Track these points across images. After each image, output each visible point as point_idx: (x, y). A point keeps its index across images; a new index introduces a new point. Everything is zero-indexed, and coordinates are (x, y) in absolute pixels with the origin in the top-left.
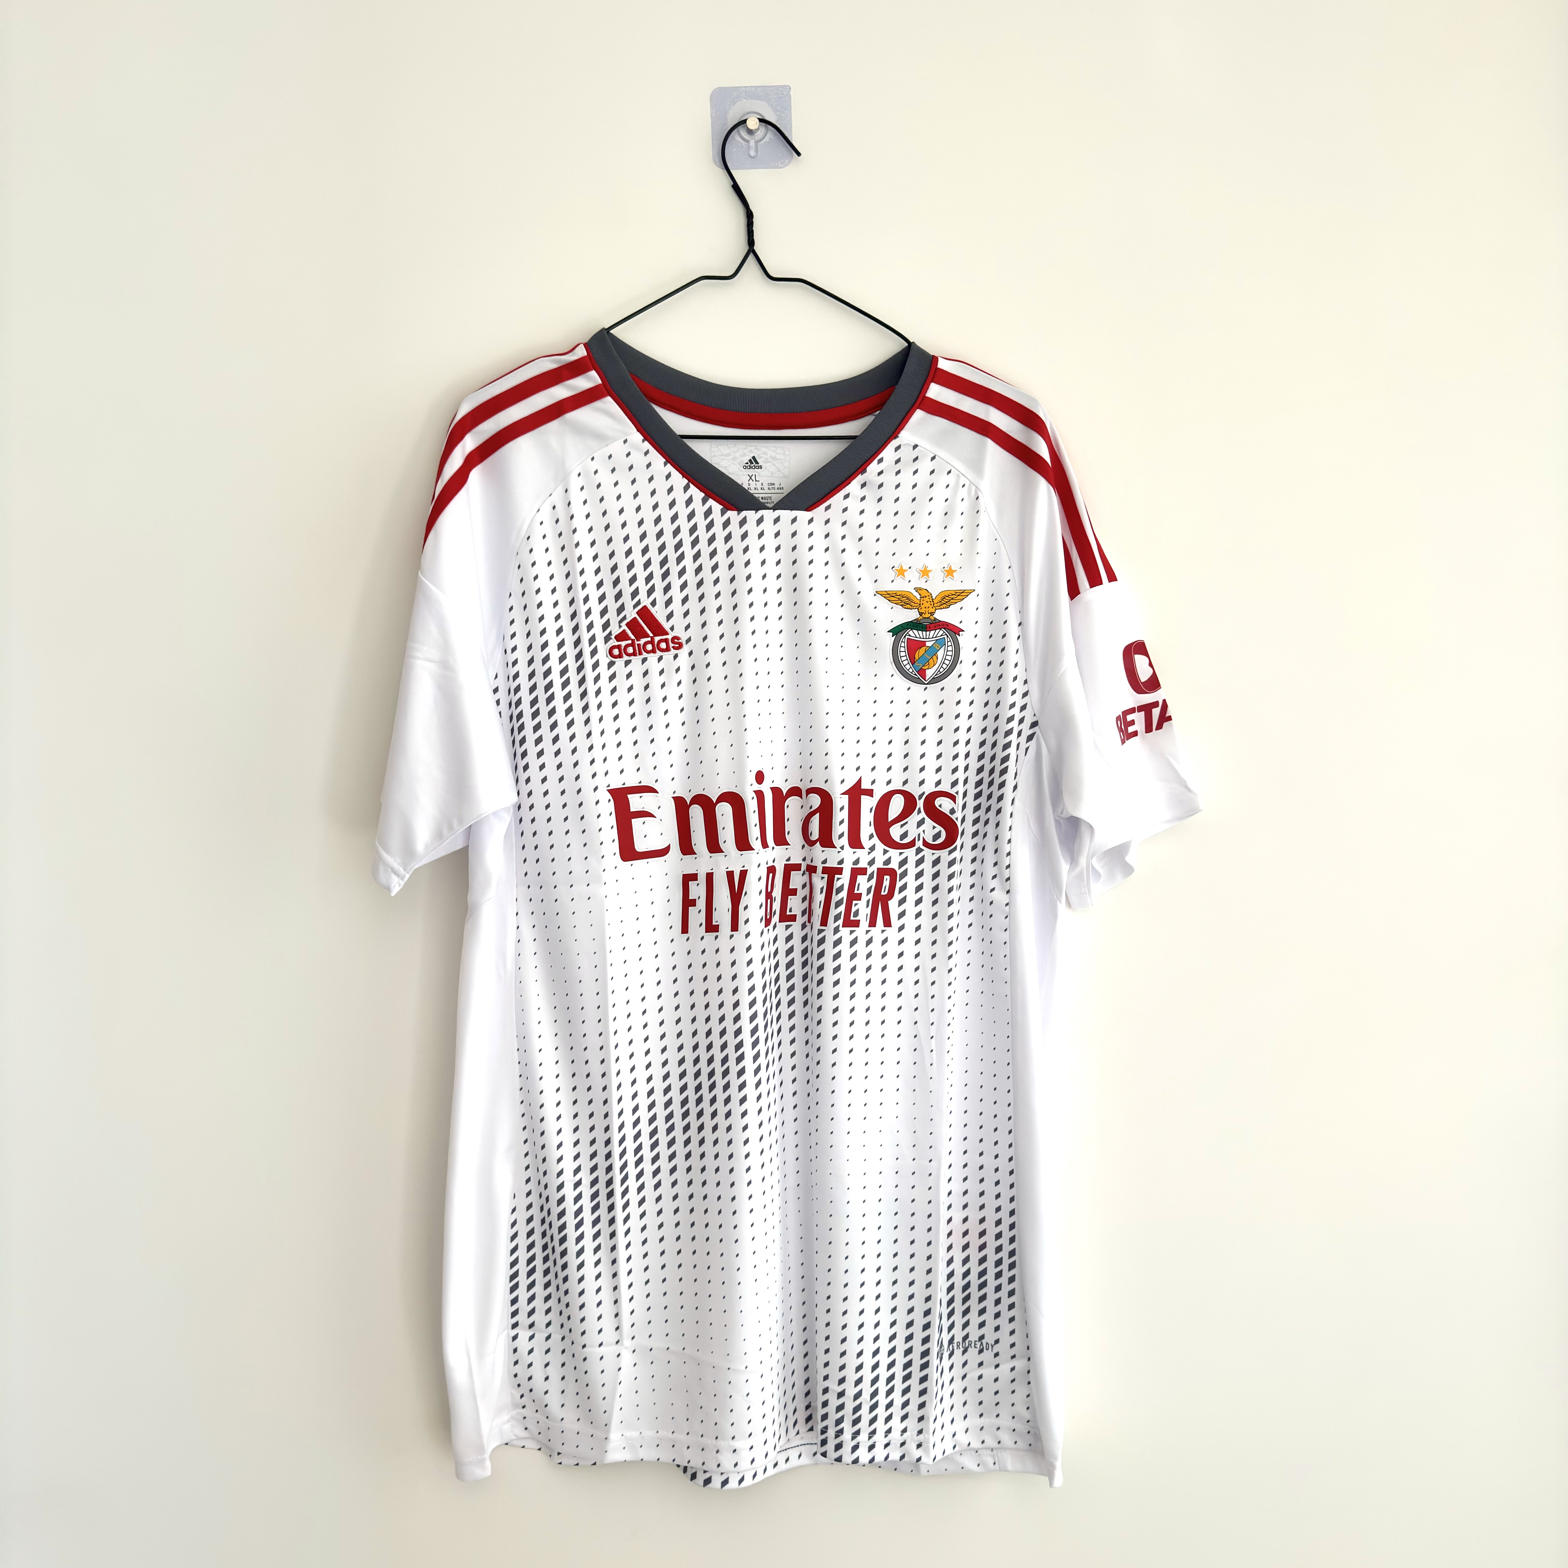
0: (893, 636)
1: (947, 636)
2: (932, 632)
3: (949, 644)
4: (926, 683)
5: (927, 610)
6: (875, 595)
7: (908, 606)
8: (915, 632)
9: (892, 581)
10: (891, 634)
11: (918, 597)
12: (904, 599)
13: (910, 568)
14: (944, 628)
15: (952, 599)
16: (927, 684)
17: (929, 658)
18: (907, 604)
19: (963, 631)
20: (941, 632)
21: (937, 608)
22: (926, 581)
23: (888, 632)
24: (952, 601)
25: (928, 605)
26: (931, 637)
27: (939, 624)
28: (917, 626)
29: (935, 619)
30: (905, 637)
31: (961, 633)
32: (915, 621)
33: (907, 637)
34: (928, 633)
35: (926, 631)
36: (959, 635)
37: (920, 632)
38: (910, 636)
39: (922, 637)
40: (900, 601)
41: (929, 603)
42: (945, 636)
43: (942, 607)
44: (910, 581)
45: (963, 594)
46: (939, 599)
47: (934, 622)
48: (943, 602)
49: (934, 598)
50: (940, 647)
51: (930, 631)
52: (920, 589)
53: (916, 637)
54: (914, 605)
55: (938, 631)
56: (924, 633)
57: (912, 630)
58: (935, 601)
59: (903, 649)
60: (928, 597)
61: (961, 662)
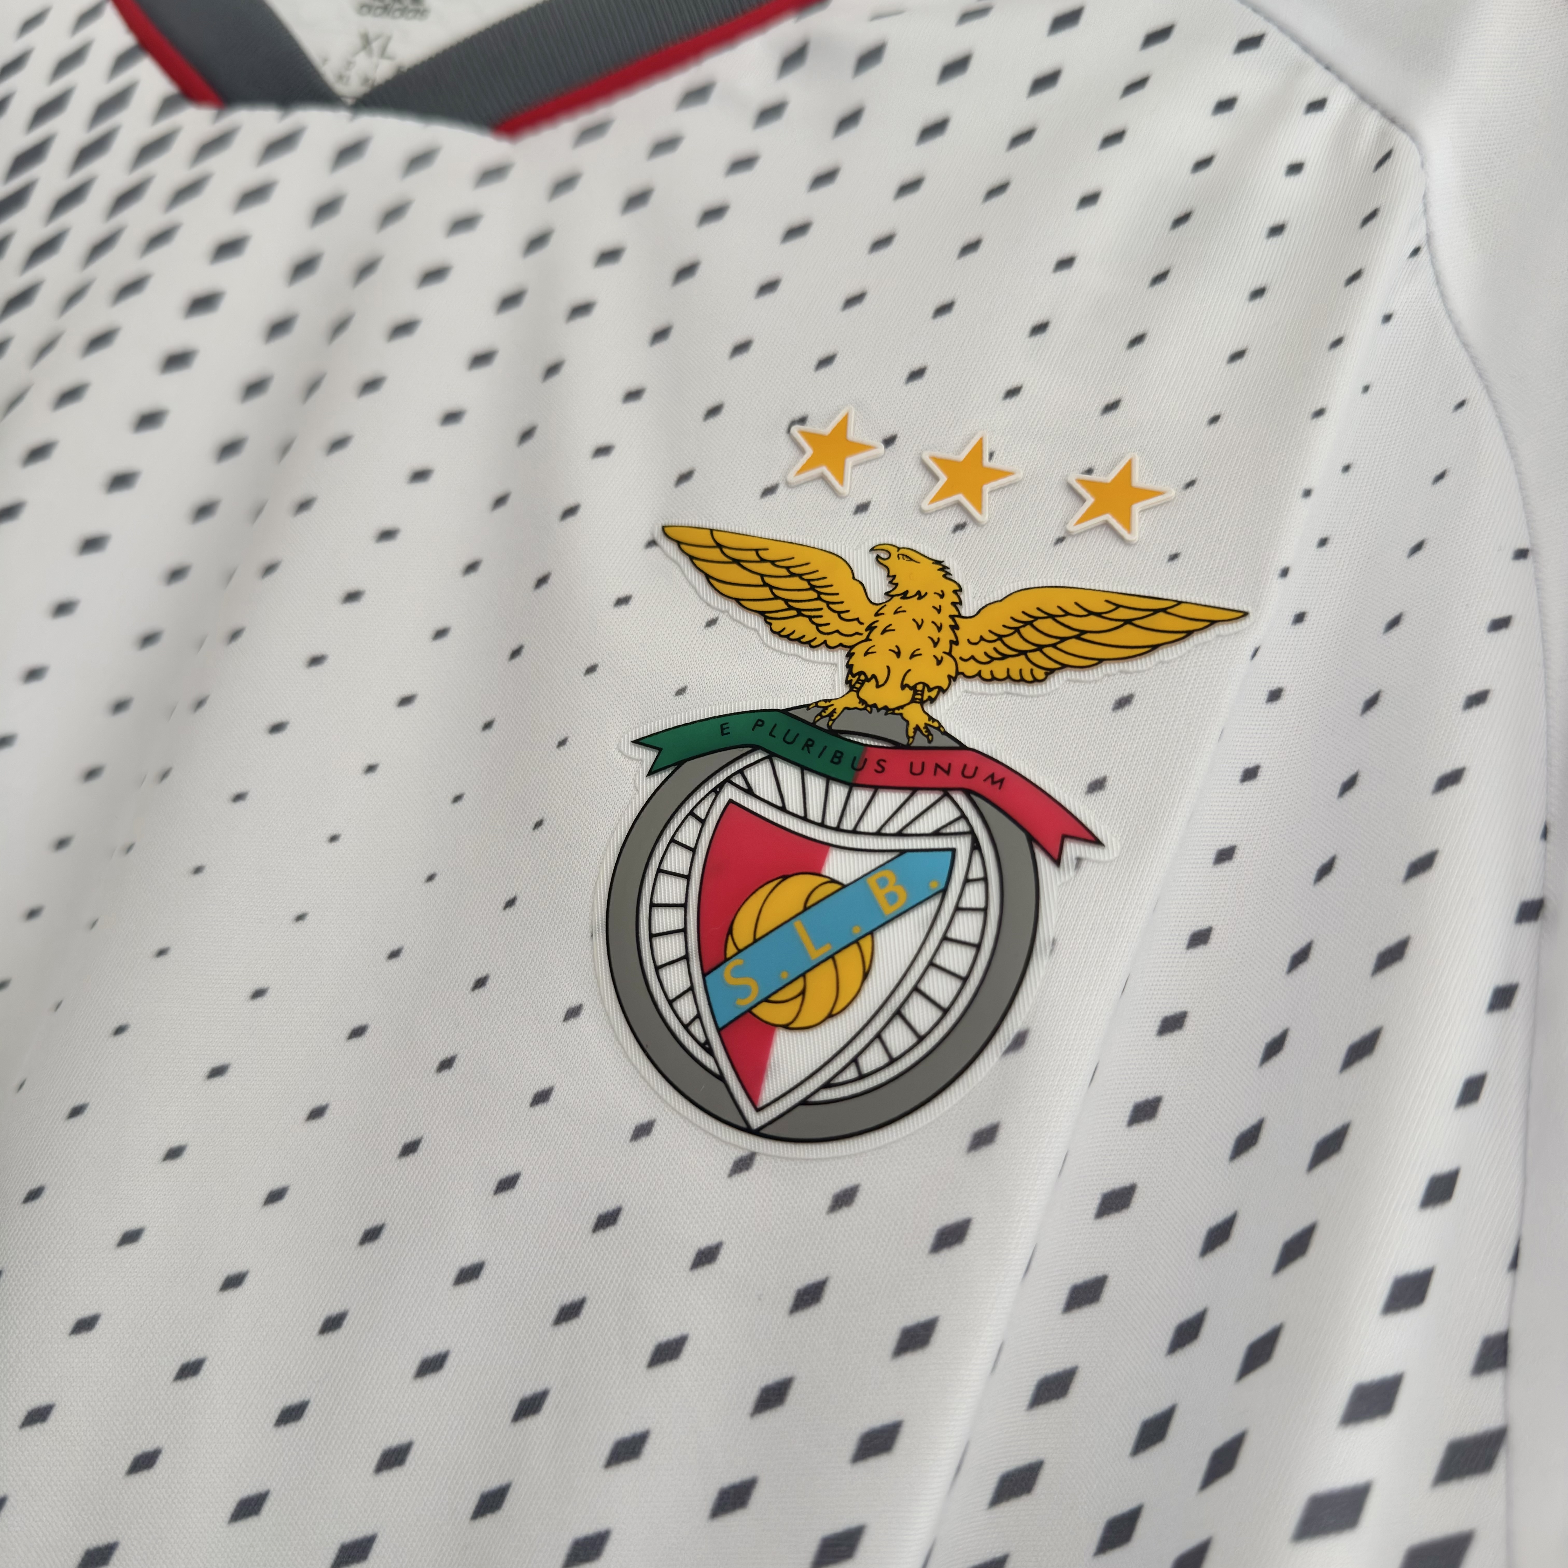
0: (651, 773)
1: (976, 846)
2: (888, 801)
3: (974, 896)
4: (756, 1120)
5: (899, 667)
6: (652, 543)
7: (801, 626)
8: (789, 775)
9: (769, 491)
10: (648, 756)
11: (877, 587)
12: (796, 583)
13: (889, 442)
14: (968, 793)
15: (1080, 635)
16: (758, 1133)
17: (816, 954)
18: (800, 613)
19: (1096, 841)
20: (945, 813)
21: (963, 667)
22: (959, 527)
23: (638, 742)
24: (1072, 646)
25: (920, 640)
26: (870, 824)
27: (944, 759)
28: (809, 745)
29: (933, 727)
30: (717, 791)
31: (1072, 849)
32: (809, 716)
33: (729, 793)
34: (861, 796)
35: (852, 786)
36: (1057, 861)
37: (815, 784)
38: (749, 791)
39: (815, 814)
40: (765, 592)
41: (929, 630)
42: (963, 845)
43: (999, 668)
44: (862, 508)
45: (1161, 621)
46: (998, 621)
47: (920, 741)
48: (1015, 641)
49: (967, 609)
50: (901, 903)
51: (876, 788)
52: (907, 555)
53: (783, 809)
54: (836, 623)
55: (923, 799)
56: (838, 792)
57: (771, 756)
58: (967, 630)
59: (677, 860)
60: (932, 600)
61: (1019, 1041)
